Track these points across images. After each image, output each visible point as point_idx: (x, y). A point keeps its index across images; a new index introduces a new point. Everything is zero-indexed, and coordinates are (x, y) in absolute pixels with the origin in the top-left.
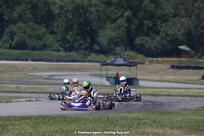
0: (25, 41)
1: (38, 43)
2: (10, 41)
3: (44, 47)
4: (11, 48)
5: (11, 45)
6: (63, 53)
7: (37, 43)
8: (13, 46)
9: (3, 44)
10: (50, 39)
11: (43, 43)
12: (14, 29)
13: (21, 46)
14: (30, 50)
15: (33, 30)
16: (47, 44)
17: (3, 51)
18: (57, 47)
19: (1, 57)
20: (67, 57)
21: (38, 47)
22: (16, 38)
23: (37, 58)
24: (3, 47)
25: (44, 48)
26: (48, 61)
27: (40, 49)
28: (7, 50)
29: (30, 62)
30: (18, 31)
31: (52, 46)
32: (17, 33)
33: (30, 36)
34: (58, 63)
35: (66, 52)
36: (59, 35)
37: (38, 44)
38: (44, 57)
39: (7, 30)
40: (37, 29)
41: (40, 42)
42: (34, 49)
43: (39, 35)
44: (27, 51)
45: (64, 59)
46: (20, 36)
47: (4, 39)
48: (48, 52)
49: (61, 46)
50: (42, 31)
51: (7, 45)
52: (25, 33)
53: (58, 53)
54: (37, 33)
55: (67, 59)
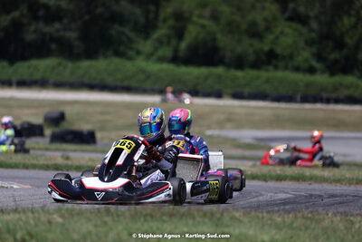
0: (214, 40)
1: (251, 45)
2: (174, 42)
3: (270, 59)
4: (175, 60)
5: (176, 50)
6: (322, 79)
7: (248, 47)
8: (181, 54)
9: (156, 49)
10: (287, 37)
11: (266, 48)
12: (185, 7)
13: (205, 55)
14: (228, 66)
15: (239, 9)
16: (279, 50)
17: (154, 67)
18: (307, 60)
19: (148, 85)
20: (335, 89)
21: (252, 58)
22: (192, 33)
23: (247, 91)
24: (154, 58)
25: (268, 63)
26: (278, 99)
27: (256, 65)
28: (165, 66)
29: (227, 102)
30: (197, 12)
31: (291, 57)
32: (195, 19)
33: (231, 27)
34: (308, 106)
35: (332, 74)
36: (314, 25)
37: (251, 50)
38: (268, 88)
39: (168, 10)
40: (253, 7)
41: (257, 44)
42: (239, 63)
43: (254, 24)
44: (220, 70)
45: (325, 95)
46: (203, 27)
47: (157, 34)
48: (280, 74)
49: (319, 57)
50: (266, 14)
51: (167, 51)
52: (215, 17)
53: (308, 78)
54: (250, 18)
55: (333, 95)
